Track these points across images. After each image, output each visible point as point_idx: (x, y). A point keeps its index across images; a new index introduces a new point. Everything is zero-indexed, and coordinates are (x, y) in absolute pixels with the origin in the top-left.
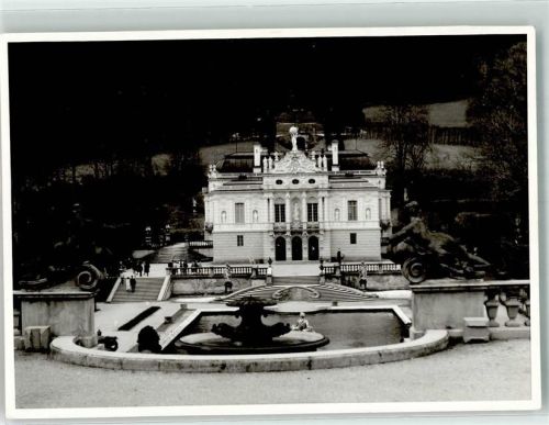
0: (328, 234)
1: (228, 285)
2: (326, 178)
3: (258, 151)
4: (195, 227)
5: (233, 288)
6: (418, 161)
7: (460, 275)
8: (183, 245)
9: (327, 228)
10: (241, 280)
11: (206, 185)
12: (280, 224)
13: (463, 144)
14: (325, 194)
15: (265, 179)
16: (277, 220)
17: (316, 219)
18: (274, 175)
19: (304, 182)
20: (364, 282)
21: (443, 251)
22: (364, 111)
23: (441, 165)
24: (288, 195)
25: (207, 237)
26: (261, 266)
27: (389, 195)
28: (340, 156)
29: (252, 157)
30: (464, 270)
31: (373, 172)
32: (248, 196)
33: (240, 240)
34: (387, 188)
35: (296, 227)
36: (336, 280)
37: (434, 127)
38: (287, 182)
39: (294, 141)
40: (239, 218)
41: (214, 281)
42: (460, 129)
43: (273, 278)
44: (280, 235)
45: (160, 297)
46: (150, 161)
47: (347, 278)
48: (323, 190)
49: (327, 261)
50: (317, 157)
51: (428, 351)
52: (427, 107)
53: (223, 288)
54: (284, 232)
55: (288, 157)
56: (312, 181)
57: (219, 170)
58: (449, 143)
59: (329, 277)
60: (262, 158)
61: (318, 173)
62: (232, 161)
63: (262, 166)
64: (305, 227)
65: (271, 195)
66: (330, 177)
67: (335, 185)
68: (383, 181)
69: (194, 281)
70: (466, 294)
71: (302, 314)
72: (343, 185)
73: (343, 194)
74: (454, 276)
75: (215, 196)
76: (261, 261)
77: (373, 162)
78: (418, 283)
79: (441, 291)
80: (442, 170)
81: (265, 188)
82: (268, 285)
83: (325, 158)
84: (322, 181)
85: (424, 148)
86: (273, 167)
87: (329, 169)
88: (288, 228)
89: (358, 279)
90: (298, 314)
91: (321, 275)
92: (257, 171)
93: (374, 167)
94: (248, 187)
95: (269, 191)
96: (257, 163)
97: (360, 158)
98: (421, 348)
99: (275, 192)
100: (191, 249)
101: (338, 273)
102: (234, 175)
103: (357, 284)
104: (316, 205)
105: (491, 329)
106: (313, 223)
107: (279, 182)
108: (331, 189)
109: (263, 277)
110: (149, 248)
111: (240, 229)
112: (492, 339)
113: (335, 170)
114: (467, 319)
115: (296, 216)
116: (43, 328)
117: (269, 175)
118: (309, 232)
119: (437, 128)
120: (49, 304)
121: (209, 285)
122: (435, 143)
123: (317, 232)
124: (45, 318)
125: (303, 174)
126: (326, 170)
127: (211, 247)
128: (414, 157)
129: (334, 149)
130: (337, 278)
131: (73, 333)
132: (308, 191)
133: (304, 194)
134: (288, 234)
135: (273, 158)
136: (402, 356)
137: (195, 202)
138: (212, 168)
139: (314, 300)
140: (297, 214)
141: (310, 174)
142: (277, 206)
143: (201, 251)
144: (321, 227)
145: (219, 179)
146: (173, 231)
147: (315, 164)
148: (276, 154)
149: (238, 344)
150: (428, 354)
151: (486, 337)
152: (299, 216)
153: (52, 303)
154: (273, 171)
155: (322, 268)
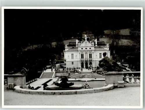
0: (94, 61)
1: (69, 74)
2: (94, 48)
3: (77, 41)
4: (62, 60)
5: (71, 75)
6: (117, 43)
7: (117, 70)
8: (59, 64)
9: (94, 60)
10: (73, 73)
11: (65, 50)
12: (82, 59)
13: (129, 39)
14: (94, 52)
15: (79, 48)
16: (82, 58)
17: (91, 58)
18: (81, 47)
19: (88, 49)
20: (103, 73)
21: (112, 64)
22: (104, 31)
23: (123, 44)
24: (84, 52)
25: (65, 62)
26: (77, 69)
27: (110, 52)
28: (97, 42)
29: (76, 43)
30: (118, 69)
31: (106, 46)
32: (74, 52)
33: (73, 63)
34: (109, 50)
35: (86, 60)
36: (96, 73)
37: (121, 35)
38: (84, 49)
39: (86, 39)
40: (72, 58)
41: (66, 73)
42: (128, 36)
43: (80, 72)
44: (82, 62)
45: (53, 77)
46: (51, 44)
47: (99, 72)
48: (93, 51)
49: (94, 68)
50: (91, 42)
51: (108, 90)
52: (120, 30)
53: (68, 75)
54: (83, 61)
55: (84, 42)
56: (90, 48)
57: (68, 46)
58: (125, 39)
59: (94, 72)
60: (78, 43)
61: (92, 47)
62: (71, 44)
63: (78, 45)
64: (88, 60)
65: (80, 52)
66: (95, 47)
67: (96, 49)
68: (108, 48)
69: (61, 73)
70: (118, 75)
71: (87, 81)
72: (98, 49)
73: (98, 51)
74: (115, 71)
75: (67, 52)
76: (78, 68)
77: (106, 44)
78: (106, 73)
79: (112, 74)
80: (123, 46)
81: (79, 50)
82: (79, 74)
83: (93, 43)
84: (93, 48)
85: (119, 40)
86: (81, 45)
87: (95, 45)
88: (84, 60)
89: (101, 73)
90: (86, 81)
91: (92, 72)
92: (77, 46)
93: (106, 45)
94: (75, 50)
95: (80, 51)
96: (77, 44)
97: (102, 43)
98: (105, 89)
99: (81, 51)
100: (61, 65)
101: (96, 71)
102: (71, 47)
103: (101, 74)
104: (91, 54)
105: (125, 84)
106: (90, 59)
107: (82, 49)
108: (95, 50)
109: (78, 72)
110: (51, 65)
111: (73, 60)
112: (125, 87)
113: (96, 46)
114: (118, 82)
115: (86, 57)
116: (12, 84)
117: (80, 47)
118: (90, 61)
119: (122, 35)
120: (14, 78)
121: (65, 74)
122: (122, 39)
123: (92, 61)
124: (13, 81)
125: (88, 47)
126: (94, 46)
127: (66, 65)
128: (116, 42)
129: (96, 41)
130: (96, 72)
131: (20, 85)
132: (89, 51)
133: (88, 52)
134: (84, 61)
135: (81, 43)
136: (101, 91)
137: (62, 54)
138: (66, 45)
139: (90, 78)
140: (86, 56)
141: (90, 47)
142: (81, 55)
143: (63, 66)
144: (93, 60)
145: (67, 48)
146: (57, 61)
147: (91, 44)
148: (81, 42)
149: (61, 88)
150: (107, 90)
151: (123, 86)
152: (87, 57)
153: (15, 78)
154: (81, 46)
155: (92, 70)
